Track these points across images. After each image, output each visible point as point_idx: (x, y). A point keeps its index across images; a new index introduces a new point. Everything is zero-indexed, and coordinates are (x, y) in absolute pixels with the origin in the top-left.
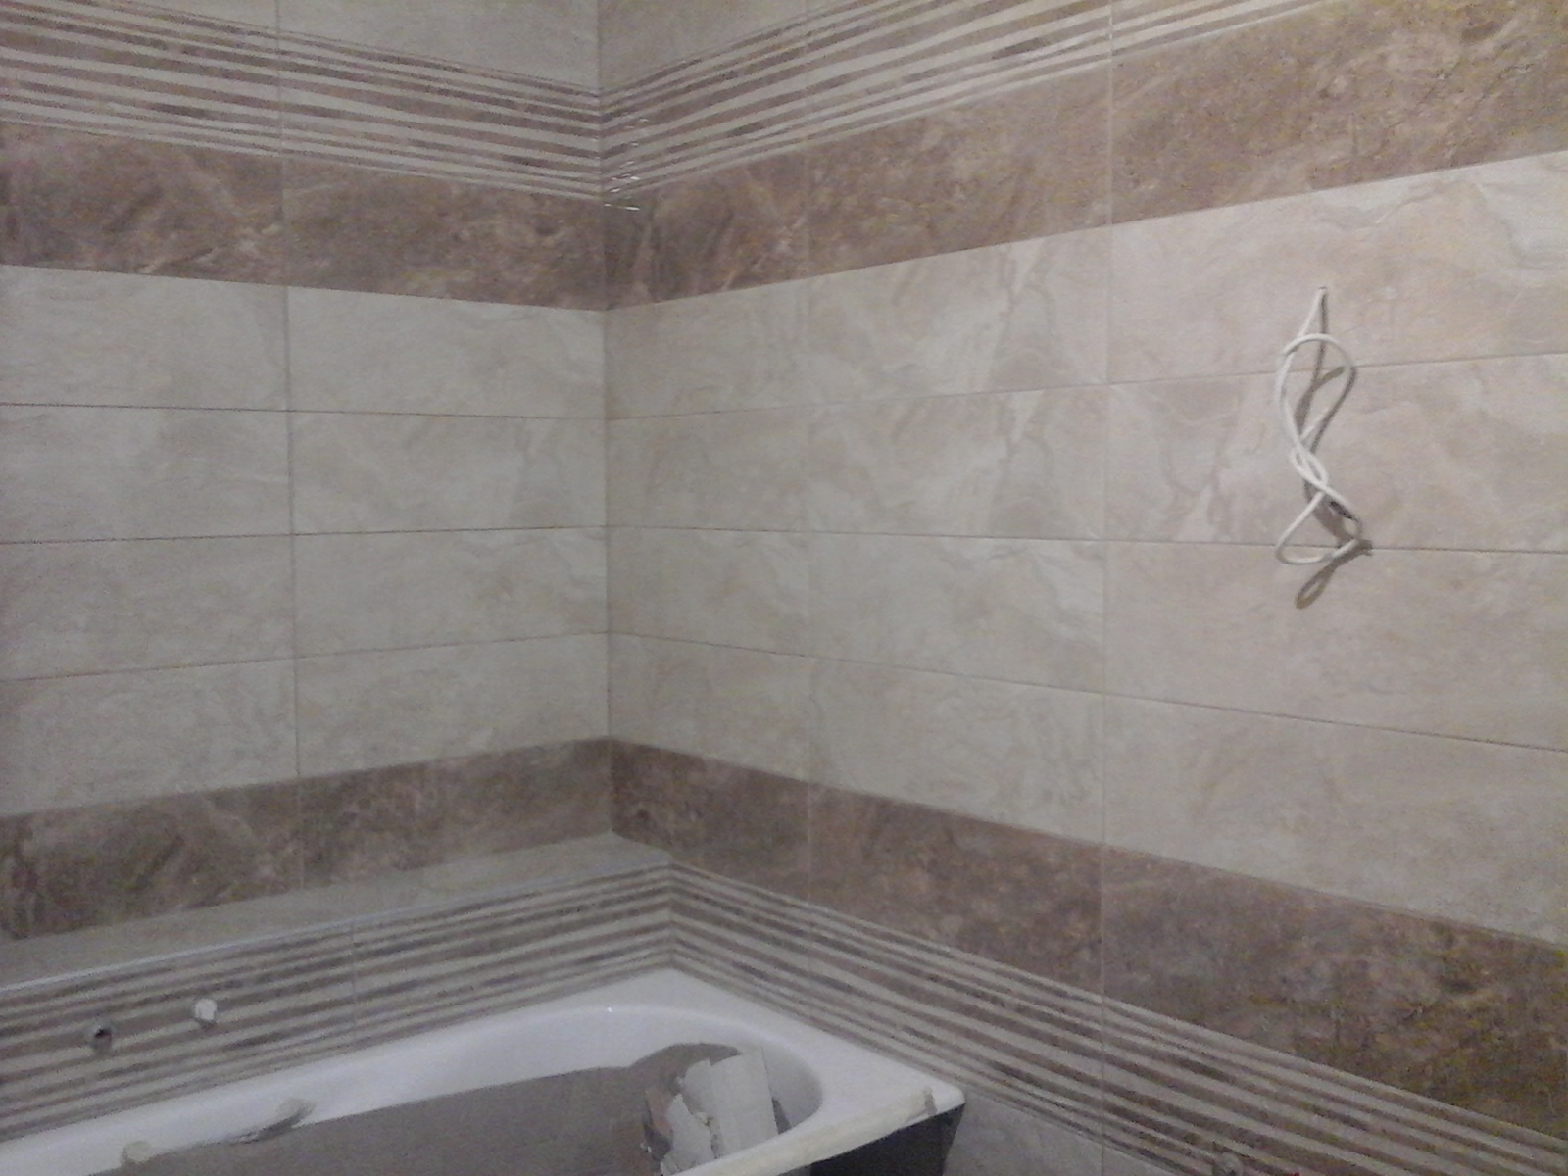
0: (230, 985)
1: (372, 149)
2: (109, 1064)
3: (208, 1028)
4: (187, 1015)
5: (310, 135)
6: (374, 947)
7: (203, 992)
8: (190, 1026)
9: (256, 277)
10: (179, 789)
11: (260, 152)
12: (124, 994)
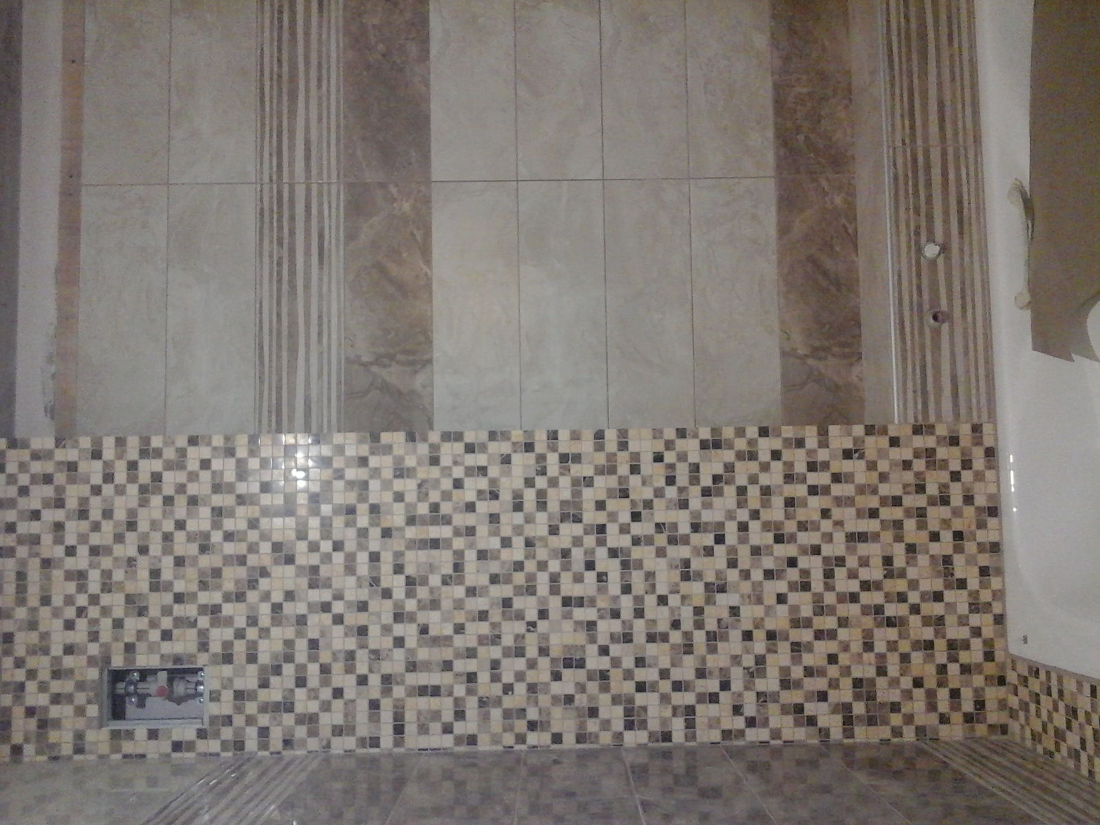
0: (917, 233)
1: (329, 118)
2: (957, 313)
3: (945, 248)
4: (933, 263)
5: (325, 163)
6: (907, 131)
7: (919, 251)
8: (941, 261)
9: (427, 201)
10: (774, 258)
11: (342, 197)
12: (911, 302)
